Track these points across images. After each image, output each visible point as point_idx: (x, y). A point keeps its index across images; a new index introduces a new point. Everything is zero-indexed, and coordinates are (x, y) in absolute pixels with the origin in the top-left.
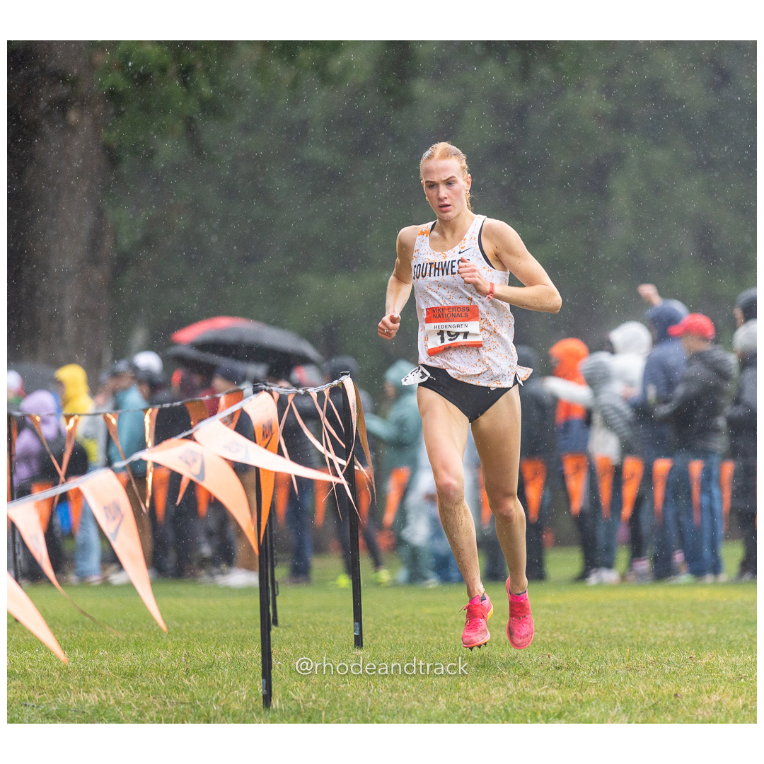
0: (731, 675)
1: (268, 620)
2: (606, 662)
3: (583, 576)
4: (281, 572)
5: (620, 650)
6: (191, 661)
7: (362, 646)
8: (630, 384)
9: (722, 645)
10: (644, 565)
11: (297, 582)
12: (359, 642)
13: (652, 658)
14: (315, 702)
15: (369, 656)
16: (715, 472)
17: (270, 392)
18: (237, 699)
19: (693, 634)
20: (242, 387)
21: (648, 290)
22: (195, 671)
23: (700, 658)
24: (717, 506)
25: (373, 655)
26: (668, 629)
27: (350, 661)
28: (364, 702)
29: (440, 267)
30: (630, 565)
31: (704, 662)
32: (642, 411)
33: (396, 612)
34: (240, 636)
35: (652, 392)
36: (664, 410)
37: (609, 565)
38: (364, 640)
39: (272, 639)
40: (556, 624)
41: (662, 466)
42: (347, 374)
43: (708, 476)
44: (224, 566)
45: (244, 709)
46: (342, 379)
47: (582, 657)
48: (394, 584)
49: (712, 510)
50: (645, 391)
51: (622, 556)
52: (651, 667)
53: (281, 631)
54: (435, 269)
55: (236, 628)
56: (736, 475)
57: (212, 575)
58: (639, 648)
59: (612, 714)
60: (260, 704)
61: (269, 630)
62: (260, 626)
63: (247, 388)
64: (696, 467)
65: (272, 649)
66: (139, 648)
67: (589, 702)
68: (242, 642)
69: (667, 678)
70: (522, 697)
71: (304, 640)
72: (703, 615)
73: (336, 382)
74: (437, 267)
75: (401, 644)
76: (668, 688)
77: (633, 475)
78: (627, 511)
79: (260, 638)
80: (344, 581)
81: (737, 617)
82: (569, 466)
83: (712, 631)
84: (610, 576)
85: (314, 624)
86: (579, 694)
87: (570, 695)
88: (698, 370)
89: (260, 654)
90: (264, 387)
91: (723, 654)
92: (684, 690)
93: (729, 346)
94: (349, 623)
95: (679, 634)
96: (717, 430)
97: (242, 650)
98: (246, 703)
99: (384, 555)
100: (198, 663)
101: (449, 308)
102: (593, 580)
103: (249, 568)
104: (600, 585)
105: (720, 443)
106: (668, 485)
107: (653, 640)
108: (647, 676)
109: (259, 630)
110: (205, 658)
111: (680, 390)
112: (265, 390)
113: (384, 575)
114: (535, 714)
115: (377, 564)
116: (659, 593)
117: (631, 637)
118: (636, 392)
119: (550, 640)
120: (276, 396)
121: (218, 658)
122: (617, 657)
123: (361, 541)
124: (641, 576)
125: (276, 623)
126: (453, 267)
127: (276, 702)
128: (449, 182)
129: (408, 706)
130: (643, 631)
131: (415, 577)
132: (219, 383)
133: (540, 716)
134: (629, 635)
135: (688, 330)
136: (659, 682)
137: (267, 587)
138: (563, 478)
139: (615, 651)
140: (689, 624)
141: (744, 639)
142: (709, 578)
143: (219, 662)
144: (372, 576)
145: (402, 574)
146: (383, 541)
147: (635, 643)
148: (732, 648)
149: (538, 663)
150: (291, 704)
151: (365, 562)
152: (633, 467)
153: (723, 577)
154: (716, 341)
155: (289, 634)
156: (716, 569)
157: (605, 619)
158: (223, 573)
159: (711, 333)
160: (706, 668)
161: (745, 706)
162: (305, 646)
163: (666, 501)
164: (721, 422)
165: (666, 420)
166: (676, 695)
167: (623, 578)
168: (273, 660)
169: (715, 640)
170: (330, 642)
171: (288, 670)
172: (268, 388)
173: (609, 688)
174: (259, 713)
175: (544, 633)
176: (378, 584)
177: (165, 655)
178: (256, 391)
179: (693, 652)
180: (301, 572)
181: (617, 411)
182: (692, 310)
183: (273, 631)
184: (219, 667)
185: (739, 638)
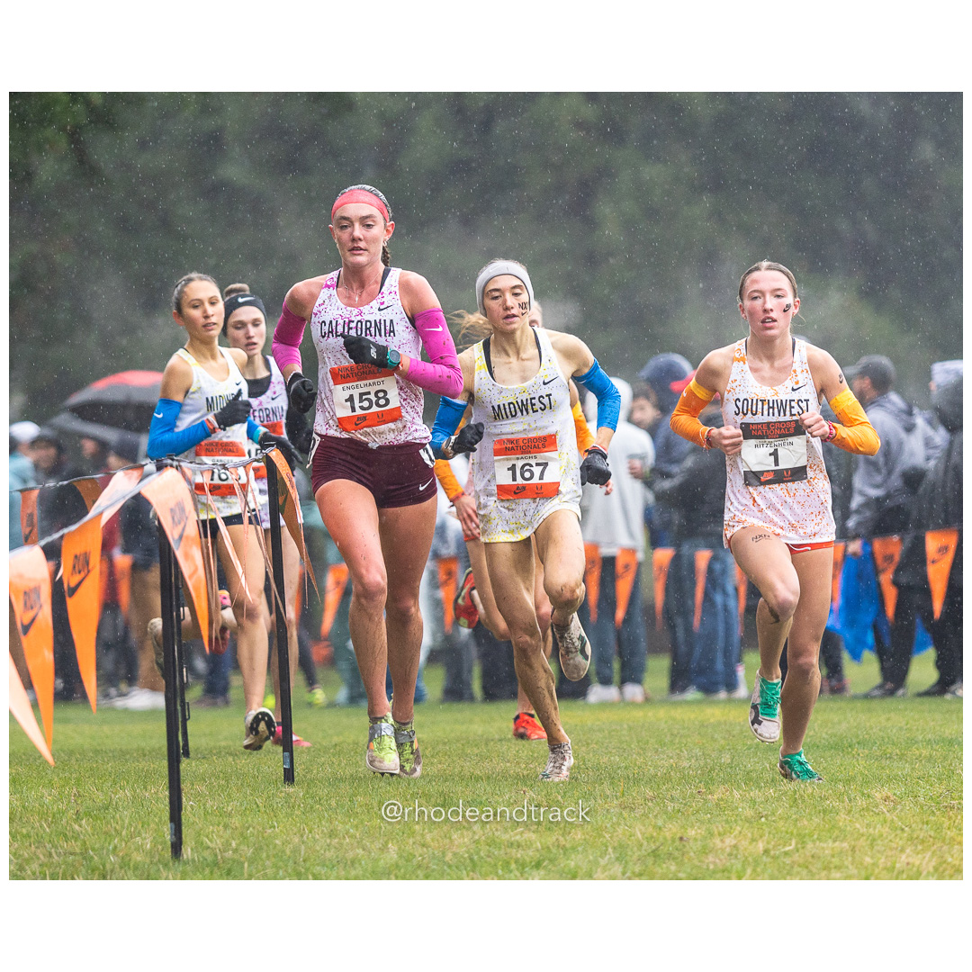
0: (749, 813)
1: (177, 751)
2: (595, 799)
5: (612, 783)
6: (82, 802)
7: (293, 781)
9: (738, 777)
11: (214, 704)
12: (289, 776)
13: (651, 794)
14: (235, 851)
15: (301, 794)
17: (179, 468)
18: (139, 848)
19: (702, 763)
22: (88, 814)
23: (710, 793)
24: (731, 603)
25: (308, 793)
26: (671, 758)
27: (278, 800)
28: (296, 851)
31: (715, 797)
33: (336, 739)
34: (143, 771)
38: (296, 774)
39: (182, 774)
40: (533, 752)
42: (272, 446)
44: (121, 685)
45: (148, 861)
47: (565, 793)
52: (650, 804)
53: (193, 764)
55: (138, 761)
57: (108, 696)
58: (637, 781)
59: (602, 862)
60: (168, 854)
61: (179, 762)
62: (166, 758)
63: (148, 463)
64: (703, 557)
65: (182, 786)
66: (18, 787)
67: (574, 849)
68: (145, 778)
69: (670, 818)
70: (492, 842)
71: (221, 775)
72: (715, 740)
75: (342, 778)
76: (672, 829)
77: (626, 567)
79: (167, 773)
80: (272, 703)
83: (726, 759)
85: (234, 756)
86: (561, 839)
87: (551, 839)
89: (167, 793)
90: (169, 461)
91: (739, 787)
92: (692, 833)
94: (277, 753)
95: (685, 764)
97: (145, 788)
98: (150, 854)
100: (90, 803)
103: (153, 688)
107: (652, 771)
108: (645, 815)
109: (165, 763)
110: (100, 798)
112: (172, 466)
113: (319, 695)
114: (507, 863)
115: (311, 681)
117: (626, 768)
119: (525, 773)
121: (115, 798)
122: (608, 793)
125: (187, 754)
127: (187, 852)
129: (350, 855)
130: (640, 761)
133: (513, 866)
134: (623, 764)
136: (660, 823)
137: (176, 709)
139: (606, 785)
140: (697, 751)
141: (765, 769)
142: (722, 695)
143: (117, 803)
144: (307, 697)
145: (342, 694)
147: (631, 776)
148: (751, 780)
149: (511, 801)
150: (206, 854)
155: (203, 767)
157: (593, 746)
158: (122, 695)
160: (718, 805)
161: (766, 852)
162: (223, 782)
166: (681, 839)
168: (184, 800)
169: (729, 770)
170: (254, 777)
171: (202, 813)
172: (175, 463)
173: (599, 831)
174: (166, 865)
175: (518, 763)
176: (310, 705)
177: (50, 795)
178: (160, 467)
179: (702, 785)
183: (184, 764)
184: (116, 809)
185: (759, 767)
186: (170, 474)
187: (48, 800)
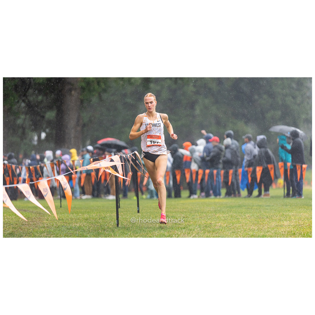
0: (223, 219)
1: (118, 207)
2: (195, 216)
3: (190, 196)
4: (121, 196)
6: (100, 216)
8: (200, 152)
10: (203, 194)
11: (124, 198)
12: (138, 212)
13: (205, 215)
14: (128, 225)
16: (219, 173)
17: (118, 155)
19: (214, 209)
20: (112, 154)
22: (101, 218)
23: (216, 215)
24: (220, 181)
25: (142, 215)
26: (209, 209)
27: (136, 216)
30: (200, 194)
32: (203, 159)
33: (147, 205)
35: (205, 154)
36: (208, 158)
37: (196, 194)
38: (140, 211)
39: (119, 211)
40: (183, 207)
41: (207, 171)
43: (218, 174)
44: (108, 194)
45: (112, 227)
46: (135, 152)
47: (189, 215)
48: (147, 199)
49: (219, 181)
50: (203, 154)
51: (198, 192)
52: (205, 217)
55: (111, 209)
56: (224, 173)
57: (105, 196)
58: (202, 213)
60: (116, 226)
61: (118, 209)
63: (113, 154)
64: (215, 172)
65: (119, 213)
66: (88, 213)
67: (191, 225)
68: (112, 212)
69: (209, 220)
71: (126, 211)
72: (217, 205)
73: (133, 153)
74: (153, 125)
76: (209, 222)
78: (199, 181)
79: (116, 211)
80: (135, 198)
81: (225, 205)
82: (186, 171)
83: (219, 209)
84: (196, 196)
85: (128, 208)
86: (189, 223)
88: (216, 149)
89: (116, 215)
91: (221, 214)
92: (213, 222)
93: (223, 144)
94: (136, 207)
95: (211, 210)
96: (220, 163)
97: (112, 214)
99: (144, 191)
101: (154, 136)
102: (192, 197)
103: (114, 195)
104: (194, 199)
105: (221, 166)
106: (209, 176)
107: (205, 211)
108: (204, 219)
109: (116, 209)
110: (104, 216)
111: (212, 154)
113: (144, 196)
115: (143, 194)
116: (207, 200)
117: (201, 210)
118: (201, 154)
119: (182, 211)
120: (119, 156)
121: (106, 215)
122: (197, 215)
123: (139, 189)
124: (203, 197)
125: (120, 207)
126: (157, 125)
127: (120, 226)
128: (151, 103)
129: (150, 226)
130: (203, 209)
131: (152, 197)
134: (200, 210)
135: (214, 140)
136: (207, 221)
137: (118, 200)
138: (184, 174)
139: (197, 213)
141: (226, 211)
142: (218, 197)
145: (148, 196)
146: (144, 189)
148: (224, 213)
149: (179, 216)
150: (123, 226)
151: (140, 194)
152: (201, 172)
153: (222, 196)
154: (220, 143)
155: (122, 210)
156: (220, 195)
157: (195, 206)
158: (107, 196)
159: (218, 141)
160: (217, 217)
161: (226, 226)
162: (126, 213)
163: (208, 179)
164: (221, 161)
165: (208, 161)
166: (211, 223)
167: (199, 197)
168: (119, 216)
169: (220, 211)
170: (132, 212)
171: (122, 218)
173: (195, 222)
175: (181, 209)
176: (143, 199)
178: (115, 155)
179: (214, 214)
180: (125, 196)
181: (197, 159)
182: (214, 136)
183: (119, 209)
184: (107, 218)
185: (225, 210)
187: (94, 216)
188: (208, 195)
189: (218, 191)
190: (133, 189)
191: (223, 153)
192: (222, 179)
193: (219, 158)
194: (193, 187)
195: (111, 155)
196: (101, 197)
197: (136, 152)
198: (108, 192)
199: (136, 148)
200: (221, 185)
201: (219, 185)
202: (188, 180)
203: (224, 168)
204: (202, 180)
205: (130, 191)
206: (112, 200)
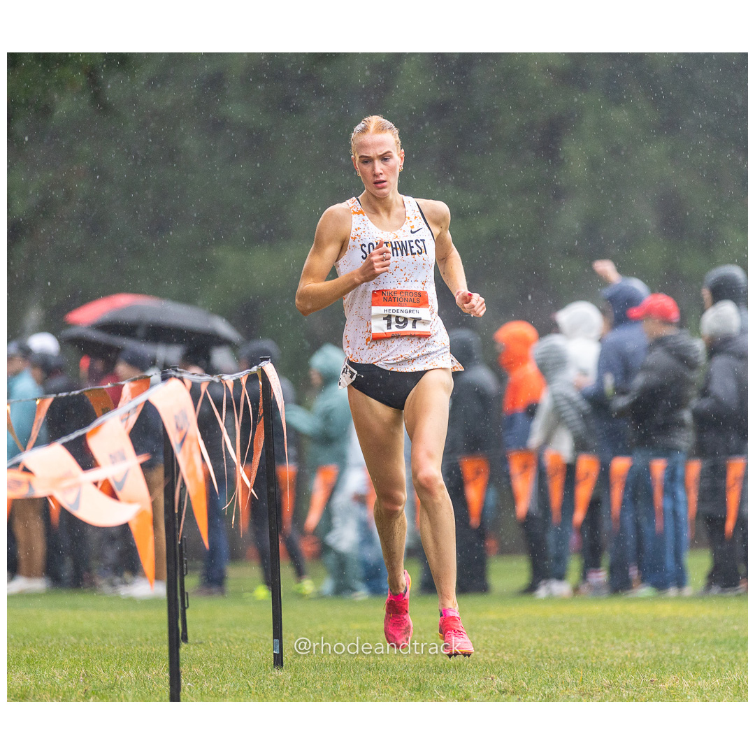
1: (177, 636)
2: (556, 685)
3: (531, 589)
4: (191, 582)
5: (572, 672)
6: (89, 682)
7: (282, 665)
8: (584, 373)
9: (687, 667)
10: (601, 576)
11: (210, 593)
12: (278, 661)
13: (608, 682)
15: (290, 677)
16: (679, 472)
17: (181, 379)
19: (654, 654)
20: (149, 373)
21: (606, 268)
22: (95, 693)
23: (662, 682)
24: (682, 510)
25: (295, 676)
26: (627, 649)
27: (268, 683)
29: (398, 247)
30: (584, 577)
31: (666, 686)
33: (321, 628)
34: (145, 654)
35: (609, 381)
36: (622, 402)
37: (561, 577)
38: (284, 659)
39: (181, 657)
40: (501, 642)
41: (621, 465)
42: (267, 359)
43: (672, 476)
44: (127, 576)
46: (261, 365)
47: (529, 680)
48: (320, 596)
49: (675, 513)
51: (574, 565)
52: (607, 691)
53: (191, 649)
54: (393, 249)
55: (141, 645)
56: (703, 476)
57: (113, 585)
58: (594, 669)
61: (178, 647)
62: (167, 642)
63: (154, 374)
64: (659, 467)
65: (182, 669)
66: (31, 667)
68: (149, 660)
71: (217, 659)
72: (666, 634)
73: (255, 369)
74: (394, 246)
75: (326, 664)
77: (587, 474)
78: (579, 516)
79: (167, 656)
80: (263, 593)
81: (703, 635)
82: (515, 467)
83: (676, 651)
84: (561, 588)
85: (228, 641)
88: (659, 357)
89: (167, 675)
90: (173, 373)
91: (688, 677)
93: (696, 332)
94: (267, 639)
95: (639, 655)
96: (682, 424)
97: (147, 670)
100: (97, 683)
101: (401, 292)
102: (542, 592)
104: (551, 598)
105: (685, 439)
106: (626, 486)
107: (609, 661)
109: (166, 647)
110: (106, 679)
111: (639, 381)
112: (175, 377)
113: (308, 586)
115: (300, 573)
116: (615, 608)
117: (585, 658)
118: (590, 381)
119: (493, 660)
120: (189, 384)
121: (120, 679)
122: (569, 680)
124: (596, 590)
125: (185, 639)
126: (411, 247)
128: (385, 158)
130: (598, 651)
131: (342, 589)
132: (122, 368)
134: (582, 655)
135: (649, 313)
137: (176, 599)
138: (508, 477)
139: (567, 673)
140: (650, 643)
141: (711, 660)
142: (672, 592)
143: (121, 683)
144: (295, 587)
145: (327, 585)
146: (307, 547)
147: (589, 665)
148: (698, 670)
149: (481, 686)
151: (286, 571)
152: (587, 466)
153: (688, 591)
154: (681, 325)
155: (200, 652)
156: (680, 580)
157: (556, 637)
158: (126, 583)
159: (675, 316)
160: (668, 693)
162: (218, 666)
163: (624, 502)
164: (687, 416)
167: (576, 590)
168: (183, 681)
169: (678, 661)
170: (246, 661)
171: (199, 693)
172: (178, 375)
175: (486, 652)
176: (300, 596)
177: (61, 675)
178: (165, 378)
179: (654, 675)
180: (214, 581)
181: (570, 402)
182: (653, 290)
183: (183, 649)
184: (121, 689)
185: (706, 659)
186: (174, 384)
187: (59, 679)
188: (619, 585)
189: (669, 561)
190: (251, 551)
191: (696, 376)
192: (690, 501)
193: (680, 403)
194: (551, 538)
195: (146, 383)
196: (92, 586)
197: (269, 368)
198: (128, 564)
199: (267, 344)
200: (687, 535)
201: (678, 536)
202: (524, 505)
203: (700, 450)
204: (595, 505)
205: (236, 557)
206: (149, 603)
